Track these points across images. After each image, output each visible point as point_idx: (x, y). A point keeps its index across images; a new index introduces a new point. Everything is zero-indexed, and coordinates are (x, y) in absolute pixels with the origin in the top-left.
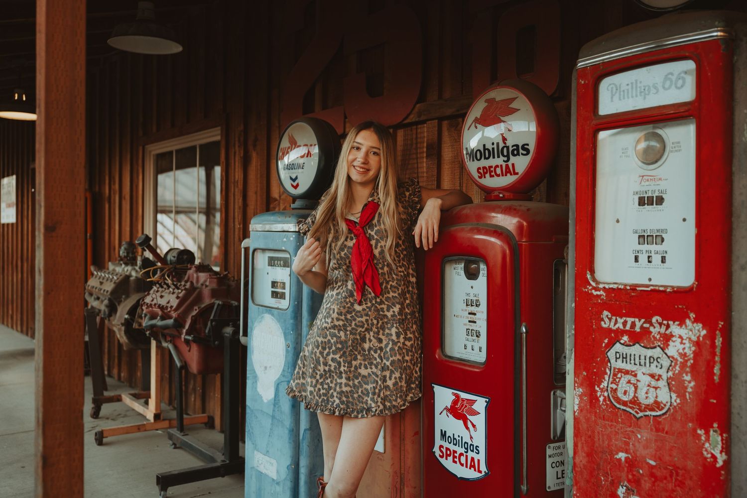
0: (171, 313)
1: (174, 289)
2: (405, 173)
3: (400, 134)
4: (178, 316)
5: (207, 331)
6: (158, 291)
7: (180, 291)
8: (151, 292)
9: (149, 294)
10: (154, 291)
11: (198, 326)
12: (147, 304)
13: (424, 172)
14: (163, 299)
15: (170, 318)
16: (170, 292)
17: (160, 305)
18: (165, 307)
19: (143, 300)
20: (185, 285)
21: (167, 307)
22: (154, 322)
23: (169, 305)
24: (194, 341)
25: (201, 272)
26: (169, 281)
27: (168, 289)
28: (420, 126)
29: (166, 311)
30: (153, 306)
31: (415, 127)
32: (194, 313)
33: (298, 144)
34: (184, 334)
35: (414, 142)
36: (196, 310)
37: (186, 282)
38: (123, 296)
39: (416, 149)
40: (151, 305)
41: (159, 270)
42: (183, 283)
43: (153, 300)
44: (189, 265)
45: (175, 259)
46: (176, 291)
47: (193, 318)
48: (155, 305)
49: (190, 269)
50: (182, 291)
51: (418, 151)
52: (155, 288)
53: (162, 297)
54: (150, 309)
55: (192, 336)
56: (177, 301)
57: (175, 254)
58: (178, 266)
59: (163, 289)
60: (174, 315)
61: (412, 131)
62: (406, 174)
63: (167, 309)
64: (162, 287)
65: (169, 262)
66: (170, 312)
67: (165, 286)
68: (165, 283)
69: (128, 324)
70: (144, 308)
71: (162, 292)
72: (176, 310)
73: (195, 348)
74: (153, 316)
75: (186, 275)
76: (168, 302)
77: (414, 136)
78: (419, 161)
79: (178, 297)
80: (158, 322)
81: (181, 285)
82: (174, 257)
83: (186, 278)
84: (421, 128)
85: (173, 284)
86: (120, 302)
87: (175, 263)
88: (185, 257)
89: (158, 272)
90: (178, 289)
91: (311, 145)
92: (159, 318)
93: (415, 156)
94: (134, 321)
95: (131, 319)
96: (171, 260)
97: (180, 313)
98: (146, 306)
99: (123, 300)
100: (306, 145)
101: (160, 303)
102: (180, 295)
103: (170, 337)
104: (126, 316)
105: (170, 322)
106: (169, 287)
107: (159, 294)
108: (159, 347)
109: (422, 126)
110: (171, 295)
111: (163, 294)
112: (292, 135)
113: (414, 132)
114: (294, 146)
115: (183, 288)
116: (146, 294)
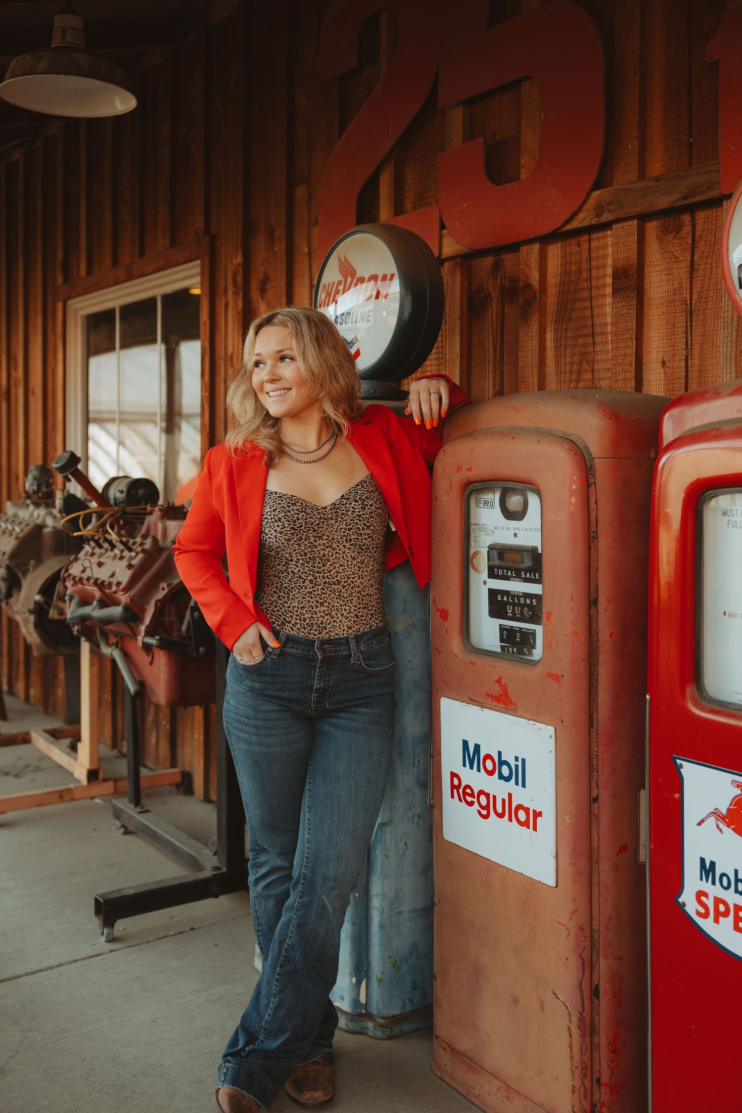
0: (117, 595)
1: (122, 551)
2: (564, 327)
3: (555, 252)
4: (131, 600)
5: (184, 628)
6: (93, 554)
7: (133, 554)
8: (81, 555)
9: (76, 559)
10: (86, 555)
11: (167, 619)
12: (74, 577)
13: (606, 324)
14: (102, 569)
15: (116, 603)
16: (116, 555)
17: (97, 579)
18: (106, 583)
19: (67, 570)
20: (142, 544)
21: (110, 584)
22: (86, 610)
23: (114, 580)
24: (160, 647)
25: (170, 519)
26: (114, 537)
27: (112, 550)
28: (595, 236)
29: (107, 591)
30: (85, 582)
31: (586, 237)
32: (160, 595)
33: (359, 275)
34: (143, 634)
35: (585, 266)
36: (163, 589)
37: (145, 537)
38: (32, 562)
39: (590, 279)
40: (81, 579)
41: (94, 515)
42: (139, 540)
43: (84, 571)
44: (149, 508)
45: (124, 495)
46: (126, 553)
47: (159, 604)
48: (88, 579)
49: (151, 513)
50: (137, 554)
51: (594, 284)
52: (87, 548)
53: (100, 564)
54: (80, 586)
55: (157, 637)
56: (129, 573)
57: (123, 486)
58: (129, 509)
59: (103, 551)
60: (124, 598)
61: (579, 246)
62: (566, 330)
63: (110, 588)
64: (101, 547)
65: (112, 502)
66: (115, 592)
67: (106, 545)
68: (106, 540)
69: (40, 611)
70: (69, 584)
71: (101, 555)
72: (127, 589)
73: (161, 658)
74: (85, 601)
75: (143, 524)
76: (113, 575)
77: (585, 255)
78: (594, 304)
79: (130, 566)
80: (94, 611)
81: (134, 543)
82: (122, 492)
83: (143, 530)
84: (598, 238)
85: (121, 542)
86: (25, 573)
87: (123, 502)
88: (141, 492)
89: (94, 519)
90: (130, 550)
91: (384, 278)
92: (95, 603)
93: (586, 294)
94: (50, 606)
95: (45, 602)
96: (115, 499)
97: (134, 596)
98: (72, 582)
99: (31, 568)
100: (374, 278)
101: (98, 576)
102: (134, 562)
103: (116, 636)
104: (38, 598)
105: (116, 611)
106: (113, 547)
107: (95, 560)
108: (95, 652)
109: (601, 234)
110: (117, 561)
111: (102, 560)
112: (345, 258)
113: (585, 246)
114: (349, 279)
115: (139, 549)
116: (72, 558)
